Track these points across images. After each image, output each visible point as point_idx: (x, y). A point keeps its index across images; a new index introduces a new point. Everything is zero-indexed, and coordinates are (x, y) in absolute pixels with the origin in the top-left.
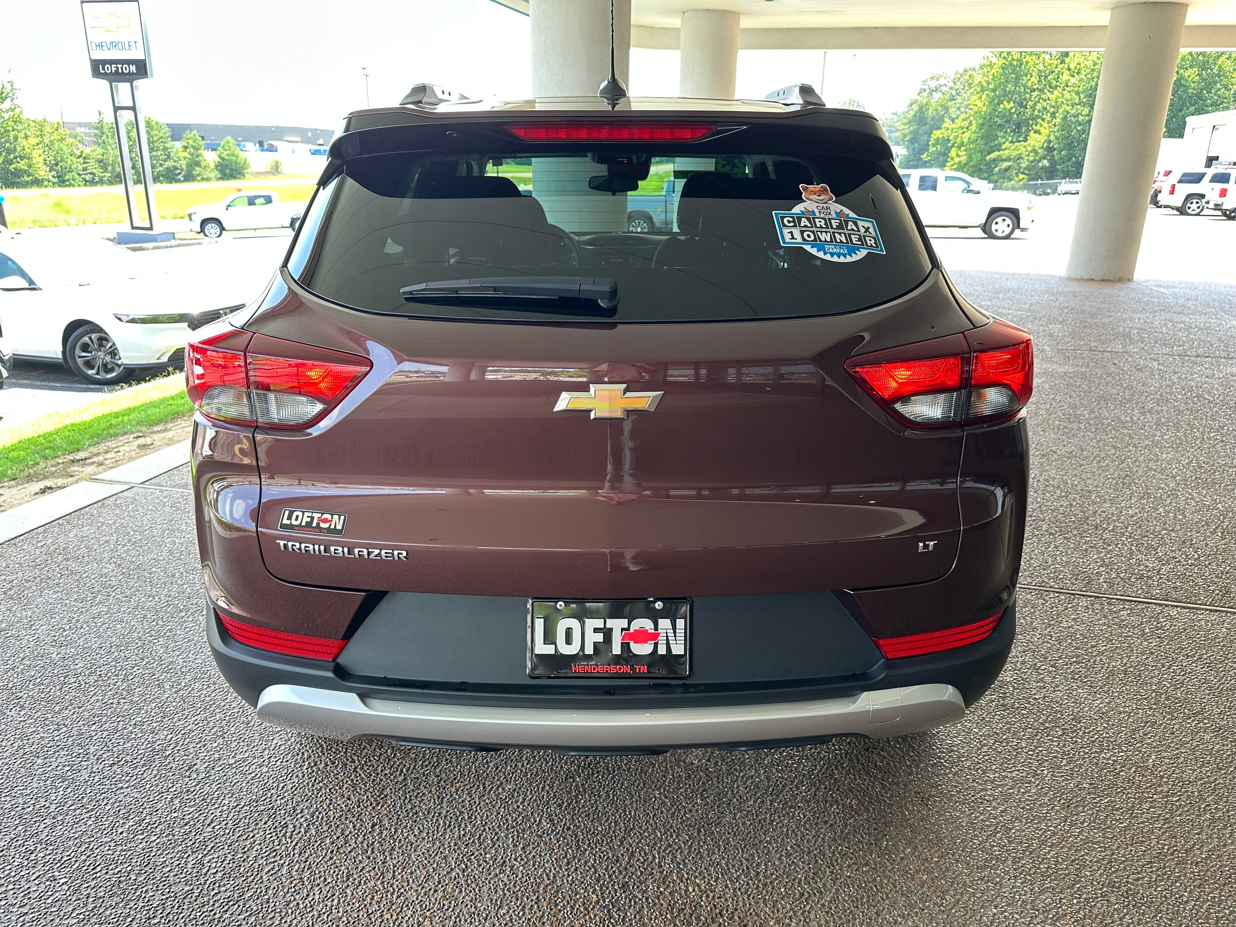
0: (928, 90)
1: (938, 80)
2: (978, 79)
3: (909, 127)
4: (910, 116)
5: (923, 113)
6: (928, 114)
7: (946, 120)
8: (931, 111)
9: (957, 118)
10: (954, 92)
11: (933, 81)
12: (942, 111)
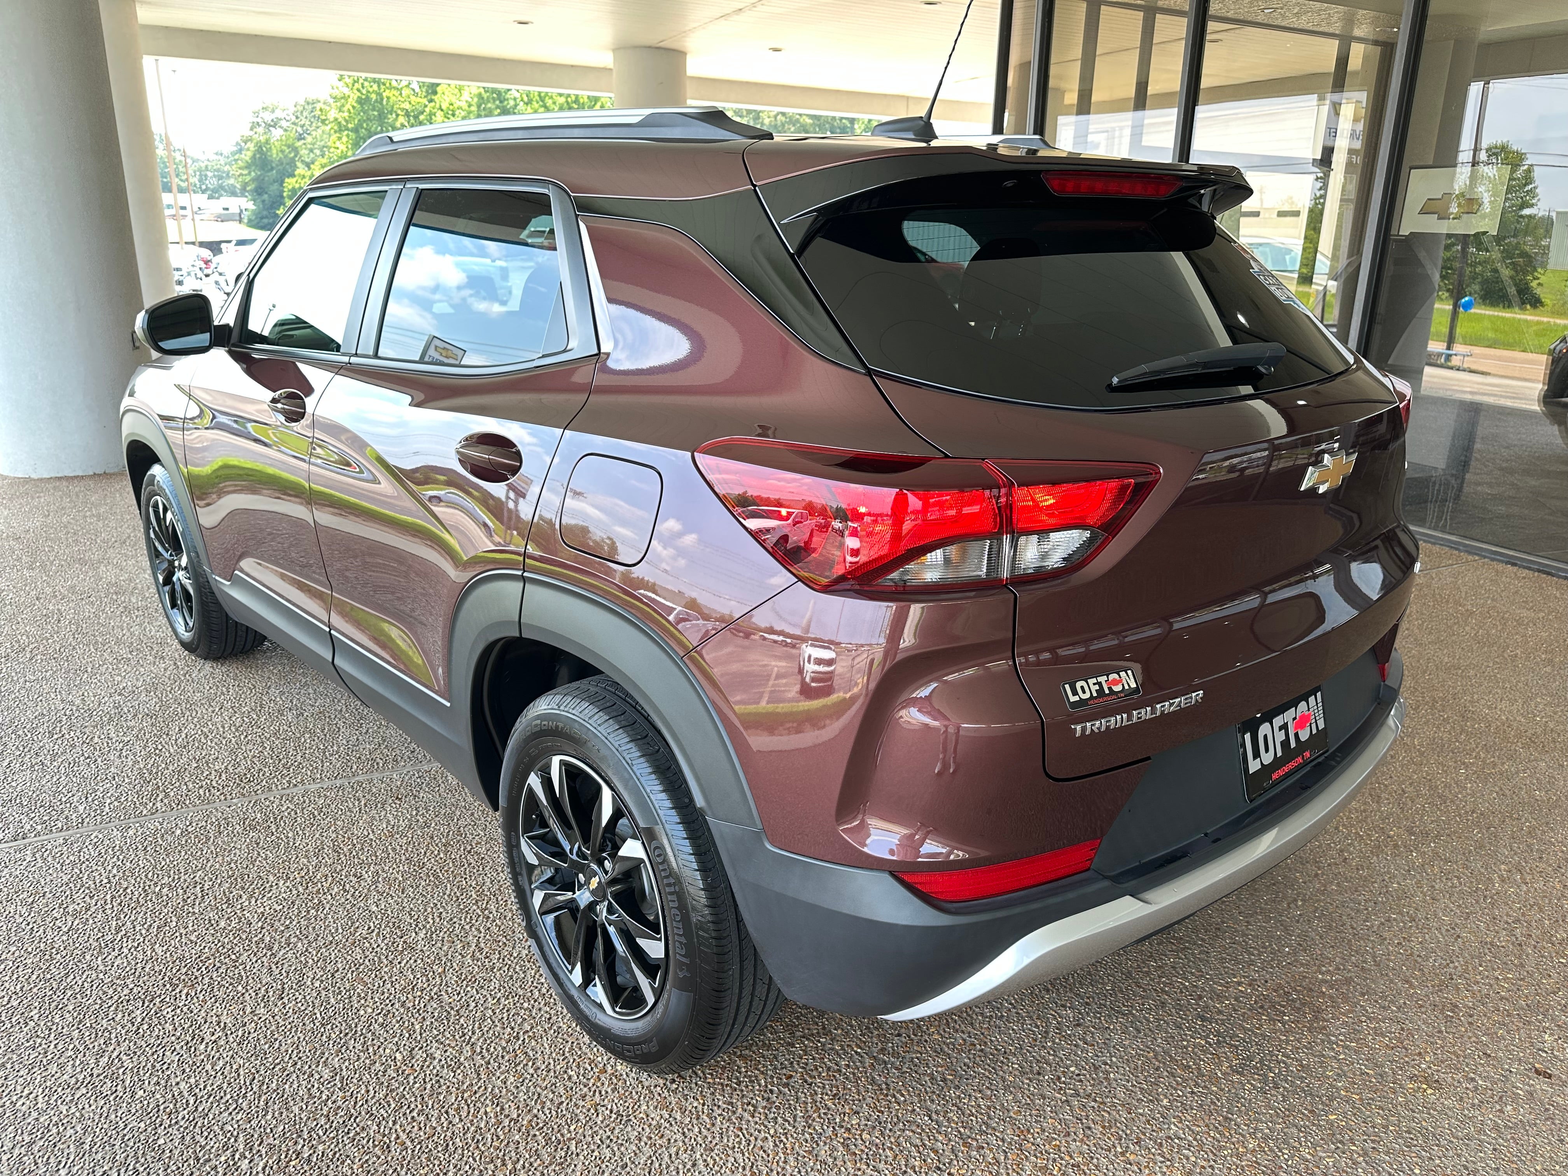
0: (263, 125)
1: (273, 111)
2: (332, 114)
3: (249, 173)
4: (247, 158)
5: (265, 154)
6: (271, 156)
7: (299, 164)
8: (274, 151)
9: (313, 163)
10: (300, 130)
11: (267, 113)
12: (290, 152)
